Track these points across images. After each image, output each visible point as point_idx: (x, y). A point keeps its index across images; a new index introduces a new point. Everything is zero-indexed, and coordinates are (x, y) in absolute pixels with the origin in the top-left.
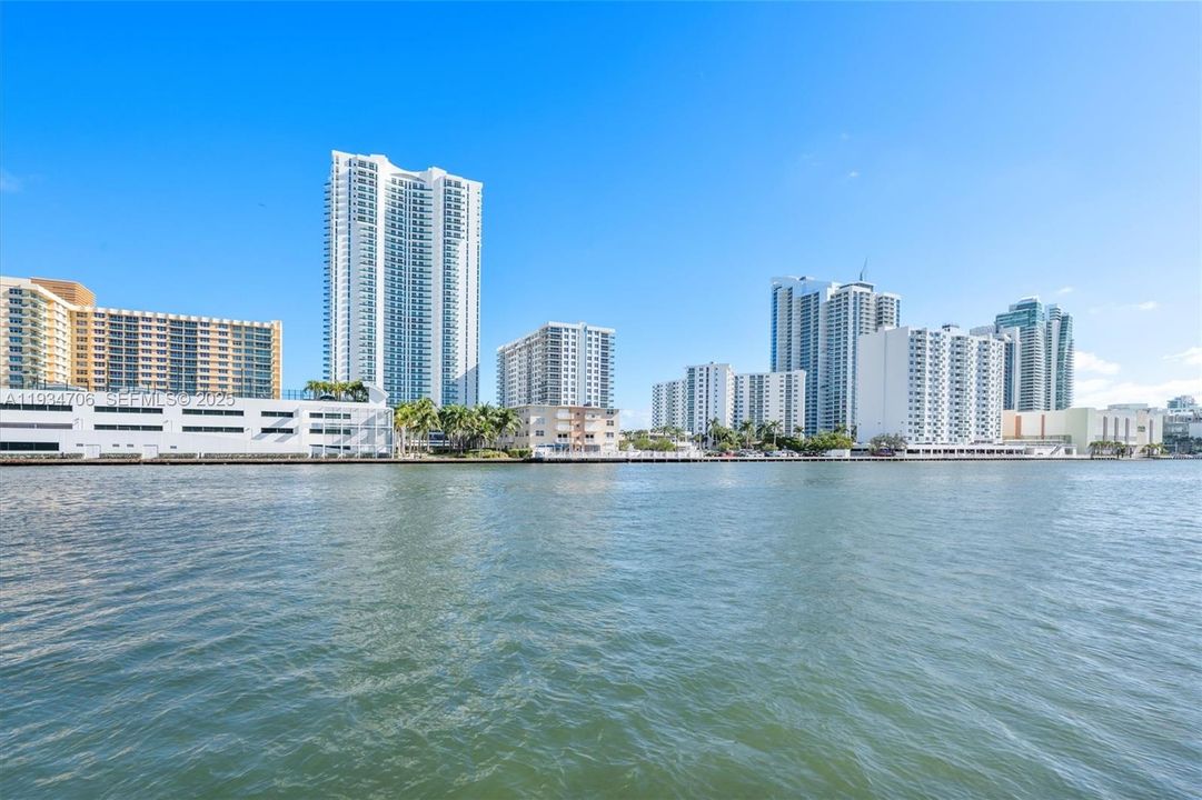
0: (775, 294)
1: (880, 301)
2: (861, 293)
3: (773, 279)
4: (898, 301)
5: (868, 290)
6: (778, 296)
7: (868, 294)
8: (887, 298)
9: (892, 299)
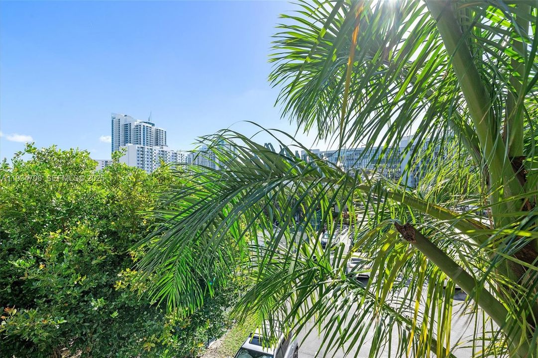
0: (113, 121)
1: (157, 131)
2: (147, 126)
3: (112, 114)
4: (165, 132)
5: (151, 126)
6: (114, 122)
7: (150, 127)
8: (160, 130)
9: (163, 131)
